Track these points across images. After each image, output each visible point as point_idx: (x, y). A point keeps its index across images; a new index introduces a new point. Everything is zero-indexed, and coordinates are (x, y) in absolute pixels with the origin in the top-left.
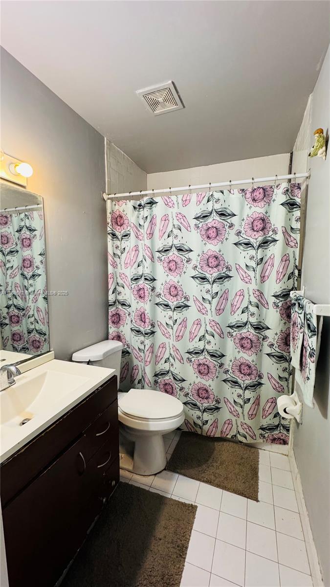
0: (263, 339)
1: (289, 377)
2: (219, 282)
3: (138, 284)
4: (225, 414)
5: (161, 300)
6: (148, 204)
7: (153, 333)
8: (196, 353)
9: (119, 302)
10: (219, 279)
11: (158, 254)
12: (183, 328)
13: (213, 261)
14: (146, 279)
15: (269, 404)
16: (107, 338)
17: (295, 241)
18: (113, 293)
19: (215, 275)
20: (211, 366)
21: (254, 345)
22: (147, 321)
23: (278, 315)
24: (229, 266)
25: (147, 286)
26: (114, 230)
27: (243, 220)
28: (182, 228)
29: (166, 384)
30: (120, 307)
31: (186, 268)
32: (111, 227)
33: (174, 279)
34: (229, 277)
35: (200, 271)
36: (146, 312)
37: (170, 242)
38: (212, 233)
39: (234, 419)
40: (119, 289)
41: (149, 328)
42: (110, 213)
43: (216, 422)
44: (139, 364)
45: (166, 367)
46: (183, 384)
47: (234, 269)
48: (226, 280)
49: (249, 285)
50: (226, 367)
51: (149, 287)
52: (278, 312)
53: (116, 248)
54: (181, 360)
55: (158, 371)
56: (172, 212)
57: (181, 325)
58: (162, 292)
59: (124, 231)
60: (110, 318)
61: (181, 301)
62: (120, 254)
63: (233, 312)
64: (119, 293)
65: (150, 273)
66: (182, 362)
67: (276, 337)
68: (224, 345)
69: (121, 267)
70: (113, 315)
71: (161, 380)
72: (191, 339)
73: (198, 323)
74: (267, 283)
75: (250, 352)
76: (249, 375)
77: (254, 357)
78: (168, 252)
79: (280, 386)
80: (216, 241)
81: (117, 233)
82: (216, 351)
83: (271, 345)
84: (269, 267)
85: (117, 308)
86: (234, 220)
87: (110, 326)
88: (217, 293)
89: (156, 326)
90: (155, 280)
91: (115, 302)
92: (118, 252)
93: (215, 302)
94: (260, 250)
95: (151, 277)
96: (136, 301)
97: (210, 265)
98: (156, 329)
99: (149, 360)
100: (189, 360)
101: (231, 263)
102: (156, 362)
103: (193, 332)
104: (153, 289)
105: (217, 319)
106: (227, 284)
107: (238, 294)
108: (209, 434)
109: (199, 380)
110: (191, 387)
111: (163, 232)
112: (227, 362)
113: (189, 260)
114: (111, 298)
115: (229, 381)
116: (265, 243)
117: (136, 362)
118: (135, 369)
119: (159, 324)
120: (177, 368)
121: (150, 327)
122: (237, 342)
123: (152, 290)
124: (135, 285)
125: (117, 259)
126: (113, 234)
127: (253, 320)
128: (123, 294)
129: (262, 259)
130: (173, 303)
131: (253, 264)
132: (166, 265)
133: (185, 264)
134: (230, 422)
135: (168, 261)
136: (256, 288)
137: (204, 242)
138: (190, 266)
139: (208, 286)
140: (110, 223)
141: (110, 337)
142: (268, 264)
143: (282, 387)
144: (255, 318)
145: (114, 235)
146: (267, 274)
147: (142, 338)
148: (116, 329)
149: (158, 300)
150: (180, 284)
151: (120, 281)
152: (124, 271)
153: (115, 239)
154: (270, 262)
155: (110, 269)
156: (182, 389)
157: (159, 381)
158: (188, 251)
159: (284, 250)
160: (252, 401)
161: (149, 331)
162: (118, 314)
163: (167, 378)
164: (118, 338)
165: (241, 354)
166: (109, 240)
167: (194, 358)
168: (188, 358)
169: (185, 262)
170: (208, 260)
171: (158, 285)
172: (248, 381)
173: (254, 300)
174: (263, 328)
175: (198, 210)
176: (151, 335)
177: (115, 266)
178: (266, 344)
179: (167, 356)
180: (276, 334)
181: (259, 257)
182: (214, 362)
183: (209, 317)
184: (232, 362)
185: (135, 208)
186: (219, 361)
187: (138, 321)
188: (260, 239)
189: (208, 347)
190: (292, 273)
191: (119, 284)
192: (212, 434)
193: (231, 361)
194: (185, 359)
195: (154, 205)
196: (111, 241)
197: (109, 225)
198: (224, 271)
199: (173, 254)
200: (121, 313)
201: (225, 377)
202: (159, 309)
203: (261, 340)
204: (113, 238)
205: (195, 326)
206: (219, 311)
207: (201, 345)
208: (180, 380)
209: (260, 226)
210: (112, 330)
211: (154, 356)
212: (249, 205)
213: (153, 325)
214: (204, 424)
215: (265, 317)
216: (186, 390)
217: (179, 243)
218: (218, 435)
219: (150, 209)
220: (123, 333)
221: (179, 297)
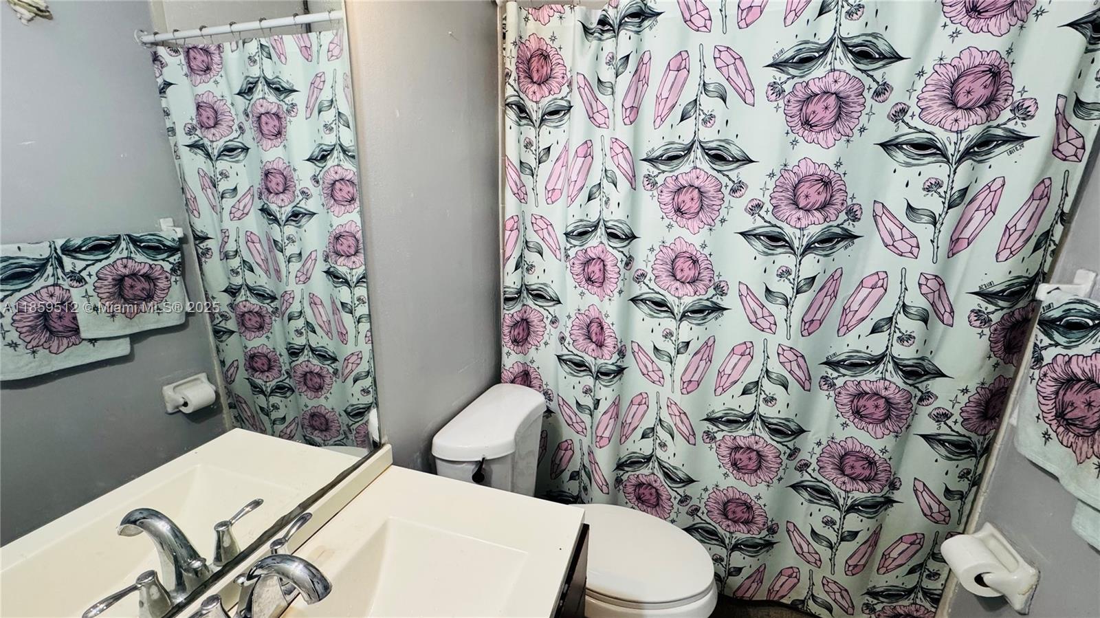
0: (921, 399)
1: (970, 490)
2: (823, 249)
3: (585, 247)
4: (786, 556)
5: (645, 289)
6: (633, 15)
7: (620, 371)
8: (730, 422)
9: (527, 289)
10: (822, 241)
11: (646, 168)
12: (703, 363)
13: (812, 191)
14: (612, 236)
15: (903, 546)
16: (497, 379)
17: (1078, 142)
18: (516, 269)
19: (815, 230)
20: (770, 454)
21: (894, 413)
22: (610, 342)
23: (984, 343)
24: (856, 208)
25: (613, 253)
26: (522, 96)
27: (921, 74)
28: (731, 94)
29: (640, 485)
30: (530, 302)
31: (729, 207)
32: (516, 86)
33: (691, 236)
34: (849, 237)
35: (769, 217)
36: (609, 321)
37: (685, 132)
38: (822, 111)
39: (805, 569)
40: (531, 257)
41: (613, 360)
42: (515, 43)
43: (760, 572)
44: (576, 438)
45: (646, 447)
46: (690, 490)
47: (866, 217)
48: (842, 244)
49: (906, 262)
50: (804, 455)
51: (619, 256)
52: (985, 338)
53: (526, 147)
54: (690, 437)
55: (624, 455)
56: (703, 44)
57: (699, 356)
58: (649, 270)
59: (551, 97)
60: (506, 330)
61: (706, 295)
62: (533, 164)
63: (844, 328)
64: (530, 268)
65: (623, 218)
66: (692, 441)
67: (963, 399)
68: (807, 408)
69: (536, 200)
70: (515, 325)
71: (629, 475)
72: (721, 389)
73: (746, 351)
74: (963, 257)
75: (879, 430)
76: (866, 480)
77: (889, 442)
78: (676, 162)
79: (942, 508)
80: (831, 135)
81: (530, 106)
82: (787, 420)
83: (942, 417)
84: (980, 214)
85: (524, 305)
86: (895, 74)
87: (505, 350)
88: (814, 278)
89: (629, 353)
90: (635, 237)
91: (519, 292)
92: (531, 160)
93: (802, 301)
94: (967, 164)
95: (627, 231)
96: (579, 290)
97: (802, 203)
98: (629, 361)
99: (607, 434)
100: (710, 436)
101: (863, 199)
102: (623, 438)
103: (728, 371)
104: (629, 261)
105: (802, 345)
106: (842, 254)
107: (870, 282)
108: (739, 594)
109: (731, 481)
110: (705, 496)
111: (669, 104)
112: (809, 447)
113: (738, 188)
114: (511, 280)
115: (805, 488)
116: (983, 146)
117: (567, 433)
118: (564, 448)
119: (636, 349)
120: (675, 454)
121: (616, 357)
122: (845, 401)
123: (627, 264)
124: (577, 248)
125: (527, 179)
126: (519, 107)
127: (905, 353)
128: (538, 271)
129: (964, 192)
130: (684, 298)
131: (935, 204)
132: (667, 198)
133: (728, 198)
134: (793, 573)
135: (673, 187)
136: (931, 269)
137: (792, 136)
138: (739, 204)
139: (785, 259)
140: (514, 75)
141: (506, 375)
142: (976, 204)
143: (946, 513)
144: (914, 348)
145: (522, 109)
146: (967, 233)
147: (589, 381)
148: (520, 358)
149: (639, 290)
150: (706, 251)
151: (533, 238)
152: (543, 209)
153: (524, 122)
154: (985, 200)
155: (511, 206)
156: (684, 500)
157: (625, 478)
158: (738, 160)
159: (1046, 165)
160: (861, 538)
161: (614, 368)
162: (526, 320)
163: (645, 471)
164: (525, 378)
165: (852, 430)
166: (509, 123)
167: (722, 433)
168: (707, 433)
169: (726, 191)
170: (795, 187)
171: (642, 251)
172: (860, 493)
173: (916, 300)
174: (927, 373)
175: (787, 42)
176: (618, 378)
177: (521, 196)
178: (924, 411)
179: (649, 422)
180: (965, 391)
181: (958, 186)
182: (779, 446)
183: (779, 338)
184: (822, 447)
185: (586, 30)
186: (790, 445)
187: (581, 339)
188: (974, 132)
189: (765, 410)
190: (1047, 234)
191: (531, 245)
192: (748, 595)
193: (819, 444)
194: (699, 434)
195: (646, 23)
196: (514, 126)
197: (511, 81)
198: (839, 221)
199: (697, 168)
200: (533, 318)
201: (797, 477)
202: (640, 313)
203: (914, 402)
204: (520, 118)
205: (735, 358)
206: (810, 325)
207: (747, 405)
208: (682, 481)
209: (980, 92)
210: (511, 360)
211: (619, 424)
212: (951, 28)
213: (622, 354)
214: (730, 574)
215: (938, 349)
216: (695, 502)
217: (718, 137)
218: (761, 596)
219: (638, 32)
220: (535, 365)
221: (700, 286)
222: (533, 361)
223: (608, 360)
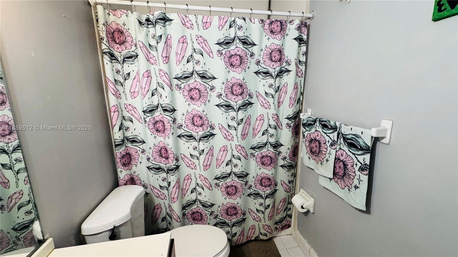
0: (279, 154)
1: (294, 179)
2: (244, 109)
3: (154, 116)
4: (250, 222)
5: (183, 131)
6: (161, 19)
7: (178, 167)
8: (224, 177)
9: (127, 139)
10: (243, 106)
11: (176, 82)
12: (210, 157)
13: (237, 89)
14: (165, 110)
15: (281, 204)
16: (116, 184)
17: (301, 72)
18: (119, 130)
19: (240, 102)
20: (239, 186)
21: (273, 161)
22: (171, 156)
23: (290, 134)
24: (251, 94)
25: (167, 118)
26: (111, 49)
27: (262, 50)
28: (205, 54)
29: (193, 213)
30: (129, 145)
31: (210, 96)
32: (107, 44)
33: (198, 108)
34: (251, 104)
35: (225, 99)
36: (169, 147)
37: (190, 67)
38: (236, 61)
39: (256, 224)
40: (127, 124)
41: (174, 163)
42: (104, 24)
43: (243, 231)
44: (162, 202)
45: (193, 197)
46: (213, 209)
47: (255, 97)
48: (249, 106)
49: (268, 110)
50: (250, 183)
51: (170, 119)
52: (291, 131)
53: (117, 73)
54: (210, 188)
55: (185, 202)
56: (191, 34)
57: (208, 155)
58: (183, 123)
59: (127, 51)
60: (118, 160)
61: (207, 130)
62: (122, 81)
63: (255, 135)
64: (127, 129)
65: (169, 103)
66: (211, 189)
67: (289, 151)
68: (248, 165)
69: (126, 97)
70: (123, 157)
71: (188, 211)
72: (218, 165)
73: (225, 149)
74: (281, 107)
75: (270, 167)
76: (269, 186)
77: (273, 171)
78: (188, 79)
79: (289, 187)
80: (240, 69)
81: (116, 54)
82: (242, 171)
83: (284, 159)
84: (283, 94)
85: (126, 147)
86: (255, 49)
87: (119, 170)
88: (243, 119)
89: (180, 159)
90: (176, 110)
91: (123, 141)
92: (120, 79)
93: (240, 128)
94: (278, 79)
95: (171, 108)
96: (153, 136)
97: (235, 93)
98: (181, 163)
99: (176, 196)
100: (217, 185)
101: (253, 91)
102: (183, 195)
103: (220, 158)
104: (174, 120)
105: (243, 143)
106: (250, 110)
107: (259, 119)
108: (237, 243)
109: (228, 200)
110: (219, 209)
111: (181, 56)
112: (251, 179)
113: (212, 88)
114: (117, 135)
115: (252, 195)
116: (281, 73)
117: (157, 201)
118: (156, 208)
119: (183, 157)
120: (205, 196)
121: (175, 162)
122: (259, 160)
123: (174, 122)
124: (150, 117)
125: (119, 88)
126: (110, 54)
127: (272, 140)
128: (131, 130)
129: (279, 87)
130: (199, 133)
131: (272, 91)
132: (186, 93)
133: (209, 92)
134: (253, 227)
135: (188, 89)
136: (274, 112)
137: (228, 70)
138: (214, 94)
139: (233, 114)
140: (105, 39)
141: (121, 182)
142: (282, 91)
144: (274, 138)
145: (112, 56)
146: (281, 100)
147: (164, 175)
148: (128, 172)
149: (180, 132)
150: (205, 113)
151: (127, 115)
152: (130, 101)
153: (114, 61)
154: (284, 89)
155: (112, 101)
156: (212, 213)
157: (186, 212)
158: (211, 78)
159: (296, 79)
160: (271, 207)
161: (175, 167)
162: (128, 153)
163: (194, 207)
164: (132, 181)
165: (263, 170)
166: (105, 61)
167: (222, 183)
168: (216, 184)
169: (208, 90)
170: (232, 87)
171: (179, 115)
172: (268, 191)
173: (273, 123)
174: (279, 145)
175: (221, 36)
176: (177, 170)
177: (118, 96)
178: (280, 158)
179: (193, 186)
180: (288, 149)
181: (277, 86)
182: (241, 182)
183: (235, 143)
184: (255, 178)
185: (140, 23)
186: (245, 180)
187: (157, 157)
188: (278, 69)
189: (235, 170)
190: (299, 99)
191: (126, 118)
192: (240, 242)
193: (254, 177)
194: (213, 185)
195: (167, 23)
196: (109, 63)
197: (104, 41)
198: (247, 99)
199: (195, 81)
200: (132, 152)
201: (249, 191)
202: (182, 142)
203: (277, 156)
204: (112, 59)
205: (222, 153)
206: (244, 136)
207: (228, 169)
208: (210, 206)
209: (277, 57)
210: (123, 174)
211: (181, 190)
212: (267, 37)
213: (177, 160)
214: (233, 237)
215: (280, 137)
216: (216, 213)
217: (202, 69)
218: (245, 240)
219: (164, 26)
220: (136, 174)
221: (205, 127)
222: (135, 172)
223: (172, 164)
